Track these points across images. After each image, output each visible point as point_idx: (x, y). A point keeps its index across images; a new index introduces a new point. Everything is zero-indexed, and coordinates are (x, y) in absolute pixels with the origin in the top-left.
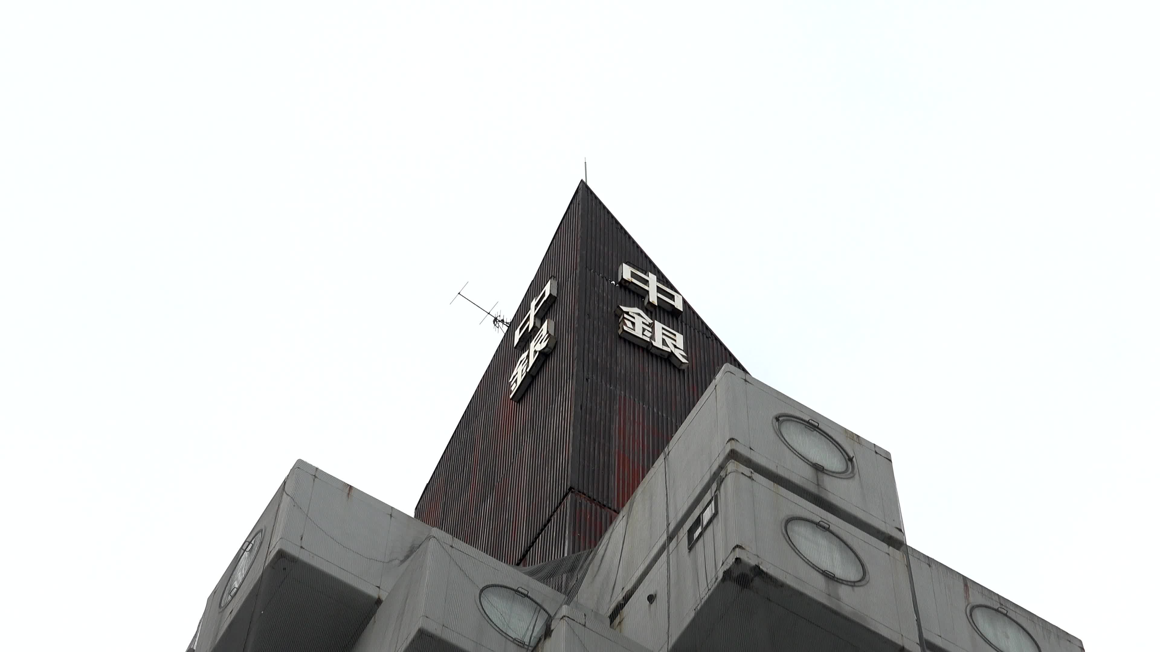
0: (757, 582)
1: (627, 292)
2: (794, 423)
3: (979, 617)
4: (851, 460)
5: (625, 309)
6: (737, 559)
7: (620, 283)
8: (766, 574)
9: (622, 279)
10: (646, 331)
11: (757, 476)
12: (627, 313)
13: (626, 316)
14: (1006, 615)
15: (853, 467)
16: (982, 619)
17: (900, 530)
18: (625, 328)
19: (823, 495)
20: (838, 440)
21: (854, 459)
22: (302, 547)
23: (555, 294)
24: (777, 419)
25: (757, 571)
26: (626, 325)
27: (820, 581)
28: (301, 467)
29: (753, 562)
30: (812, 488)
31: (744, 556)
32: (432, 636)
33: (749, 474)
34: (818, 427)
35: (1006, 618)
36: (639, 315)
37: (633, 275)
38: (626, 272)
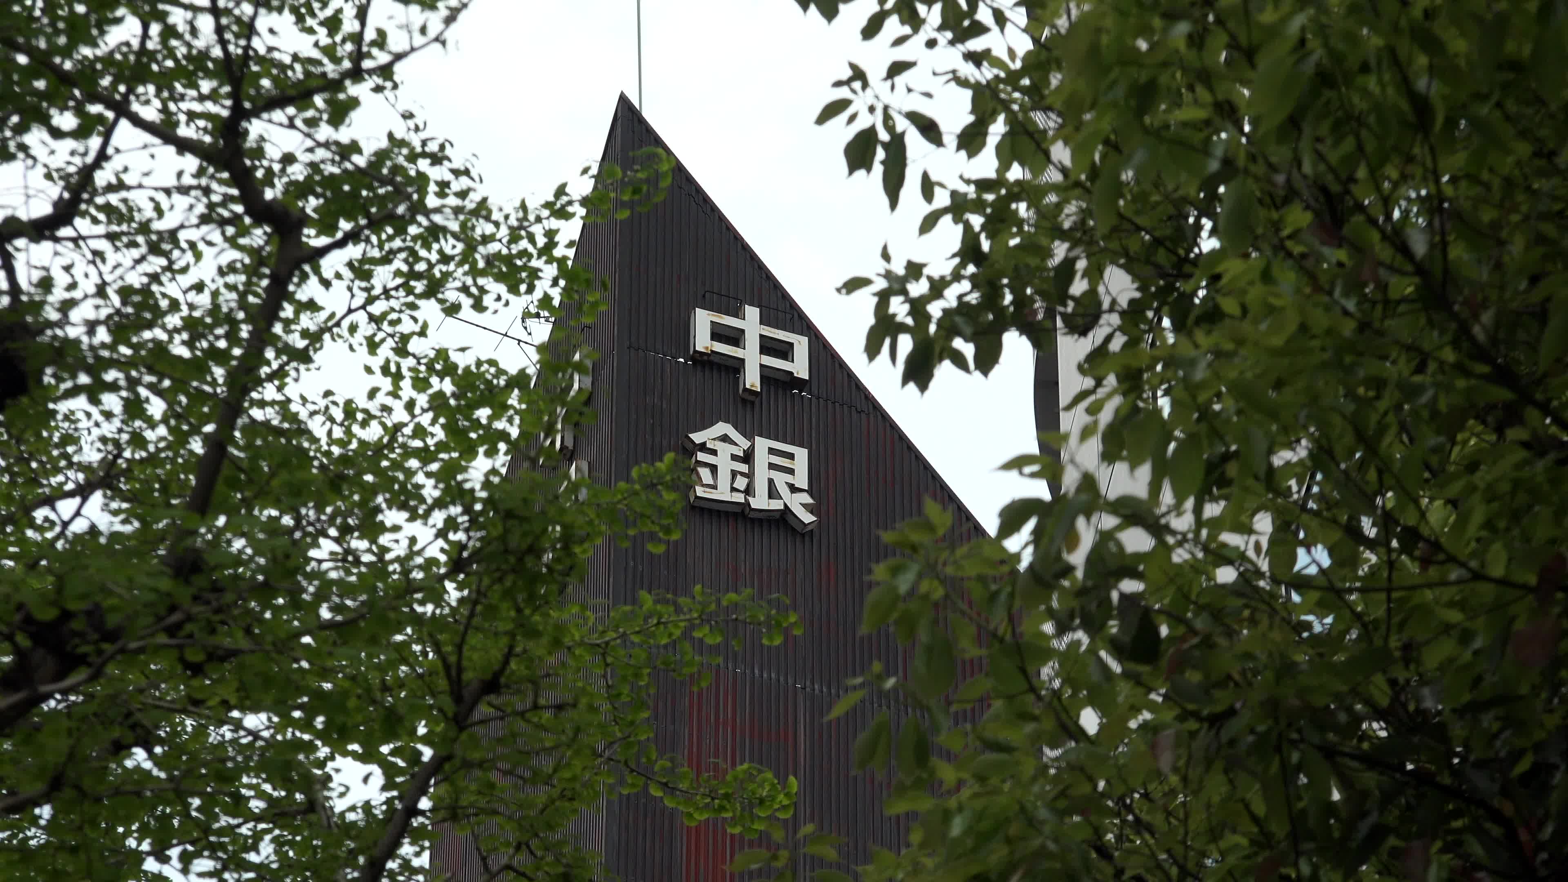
5: (700, 435)
7: (690, 368)
9: (695, 351)
10: (739, 476)
12: (704, 446)
13: (701, 458)
26: (700, 482)
36: (725, 438)
37: (715, 331)
38: (703, 327)
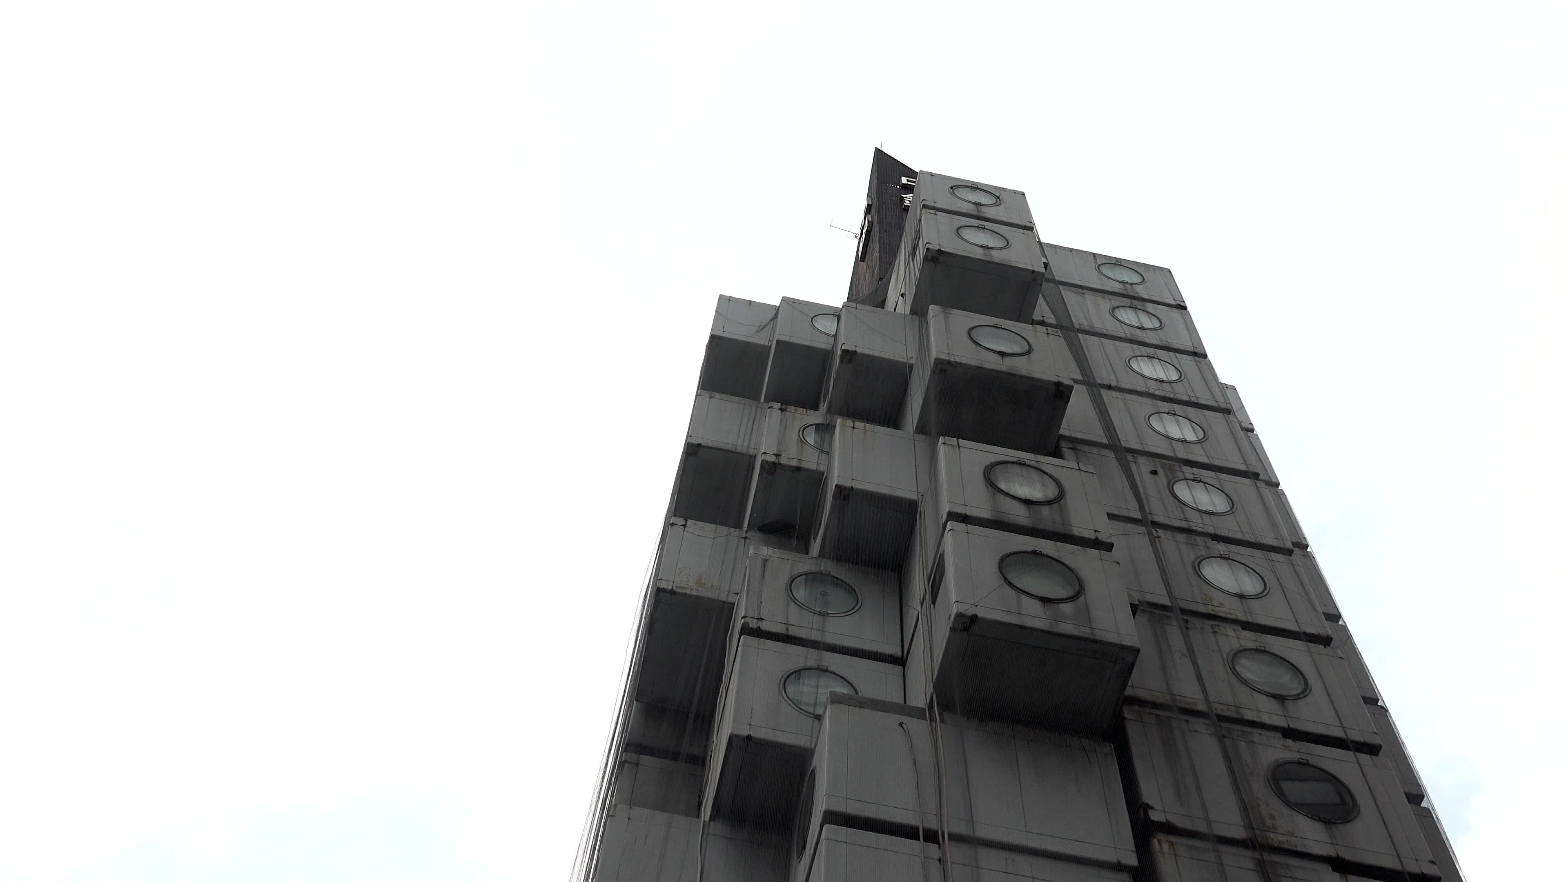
0: (941, 258)
1: (907, 190)
2: (961, 189)
3: (1103, 269)
4: (998, 198)
5: (904, 196)
6: (927, 249)
7: (902, 186)
8: (945, 252)
9: (902, 183)
11: (938, 213)
12: (906, 197)
13: (905, 199)
14: (1120, 265)
15: (1000, 201)
16: (1106, 270)
17: (1031, 222)
18: (905, 204)
19: (981, 215)
20: (990, 191)
21: (1000, 197)
22: (724, 331)
23: (870, 203)
24: (952, 188)
25: (940, 251)
26: (905, 202)
27: (980, 250)
28: (721, 297)
29: (937, 248)
30: (975, 213)
31: (931, 246)
32: (784, 342)
33: (934, 213)
34: (977, 187)
35: (1121, 267)
37: (908, 181)
38: (904, 180)
